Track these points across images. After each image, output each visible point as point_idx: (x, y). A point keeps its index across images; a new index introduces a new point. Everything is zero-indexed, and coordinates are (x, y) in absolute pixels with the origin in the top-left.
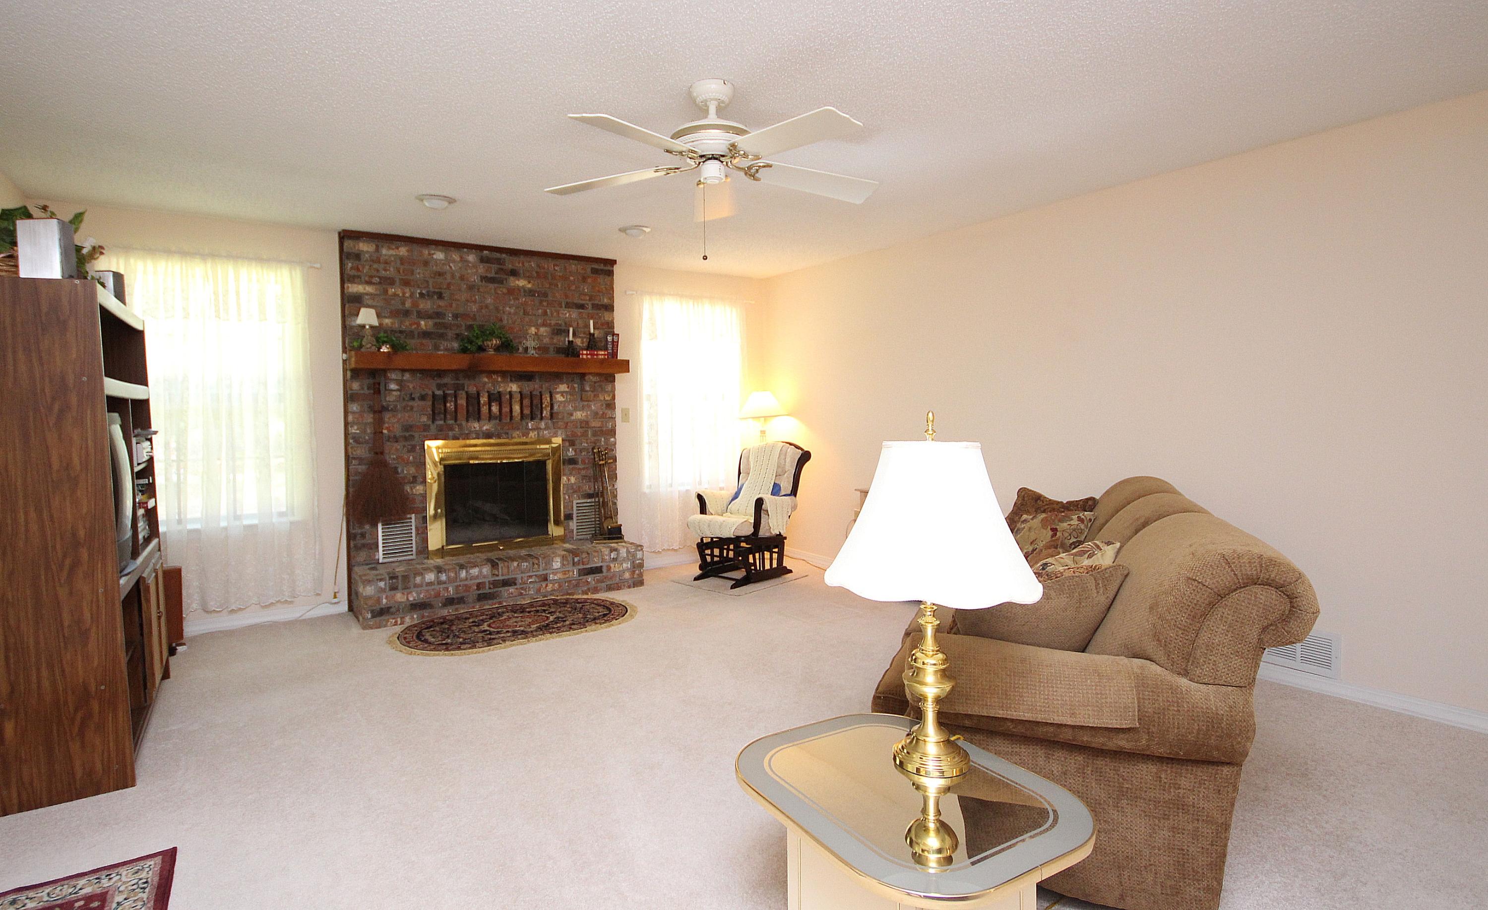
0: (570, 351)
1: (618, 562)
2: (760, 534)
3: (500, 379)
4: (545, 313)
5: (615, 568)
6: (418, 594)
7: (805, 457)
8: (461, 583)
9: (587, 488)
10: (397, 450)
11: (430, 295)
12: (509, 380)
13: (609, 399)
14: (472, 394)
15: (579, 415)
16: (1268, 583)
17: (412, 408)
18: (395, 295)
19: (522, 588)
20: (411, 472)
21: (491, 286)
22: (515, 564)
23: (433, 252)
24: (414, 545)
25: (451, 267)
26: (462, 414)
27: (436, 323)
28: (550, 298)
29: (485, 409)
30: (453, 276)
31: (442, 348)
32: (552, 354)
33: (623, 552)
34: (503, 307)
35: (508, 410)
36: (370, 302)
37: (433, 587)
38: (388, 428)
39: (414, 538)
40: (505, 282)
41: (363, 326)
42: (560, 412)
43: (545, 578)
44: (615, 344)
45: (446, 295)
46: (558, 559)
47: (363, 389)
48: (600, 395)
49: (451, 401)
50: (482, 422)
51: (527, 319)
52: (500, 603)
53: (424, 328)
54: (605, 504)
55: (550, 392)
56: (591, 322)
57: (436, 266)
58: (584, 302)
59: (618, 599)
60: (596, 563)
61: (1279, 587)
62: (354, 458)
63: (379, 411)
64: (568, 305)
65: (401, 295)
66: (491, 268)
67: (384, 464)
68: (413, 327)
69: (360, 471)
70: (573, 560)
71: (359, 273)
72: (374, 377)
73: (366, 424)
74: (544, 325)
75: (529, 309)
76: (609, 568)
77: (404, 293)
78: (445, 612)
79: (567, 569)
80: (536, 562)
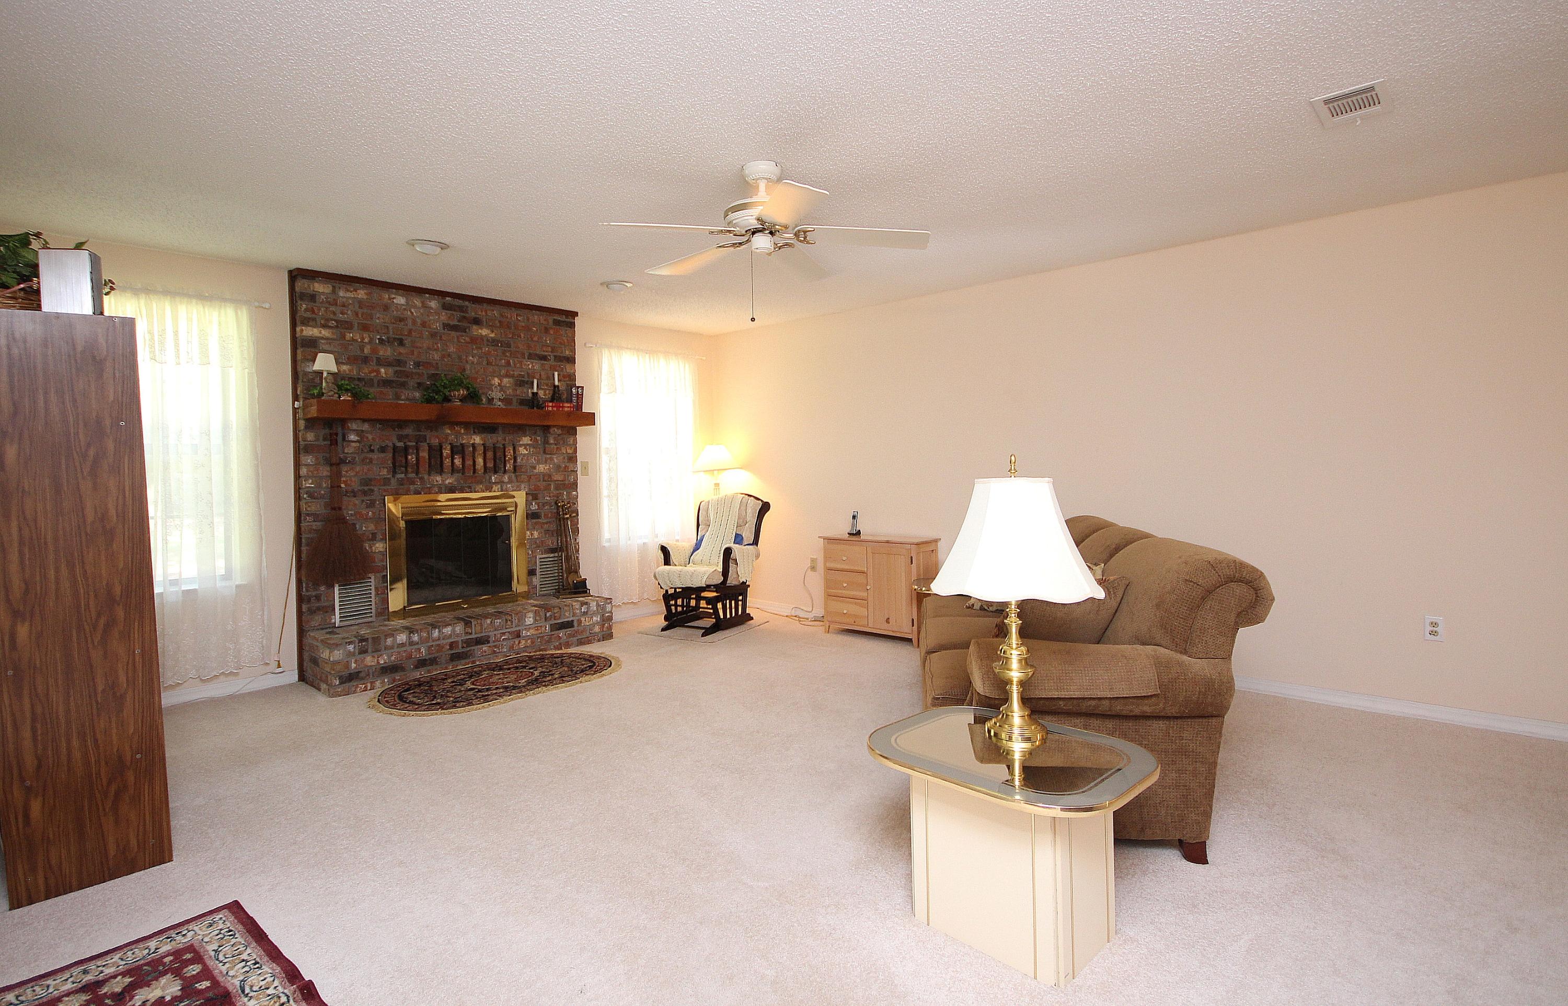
0: (534, 402)
1: (589, 616)
2: (728, 582)
3: (462, 431)
4: (508, 363)
5: (586, 621)
6: (389, 657)
7: (765, 507)
8: (434, 643)
9: (551, 542)
10: (355, 505)
11: (390, 341)
12: (472, 432)
13: (571, 452)
14: (434, 446)
15: (541, 468)
16: (1240, 581)
17: (371, 460)
18: (353, 340)
19: (495, 646)
20: (370, 529)
21: (453, 333)
22: (489, 621)
23: (394, 296)
24: (373, 607)
25: (412, 313)
26: (424, 467)
27: (397, 371)
28: (512, 348)
29: (447, 462)
30: (414, 322)
31: (403, 397)
32: (515, 406)
33: (593, 606)
34: (467, 356)
35: (471, 463)
36: (326, 347)
37: (404, 649)
38: (345, 482)
39: (373, 599)
40: (467, 330)
41: (320, 373)
42: (523, 466)
43: (518, 635)
44: (580, 397)
45: (407, 342)
46: (531, 615)
47: (317, 440)
48: (562, 448)
49: (412, 454)
50: (444, 475)
51: (491, 369)
52: (474, 662)
53: (384, 375)
54: (568, 558)
55: (513, 445)
56: (556, 374)
57: (397, 311)
58: (546, 353)
59: (595, 652)
60: (567, 617)
61: (1248, 582)
62: (308, 515)
63: (336, 464)
64: (531, 357)
65: (359, 340)
66: (453, 314)
67: (343, 520)
68: (372, 375)
69: (314, 528)
70: (546, 615)
71: (314, 316)
72: (331, 428)
73: (321, 478)
74: (507, 376)
75: (492, 359)
76: (580, 622)
77: (363, 339)
78: (417, 674)
79: (540, 625)
80: (510, 618)
